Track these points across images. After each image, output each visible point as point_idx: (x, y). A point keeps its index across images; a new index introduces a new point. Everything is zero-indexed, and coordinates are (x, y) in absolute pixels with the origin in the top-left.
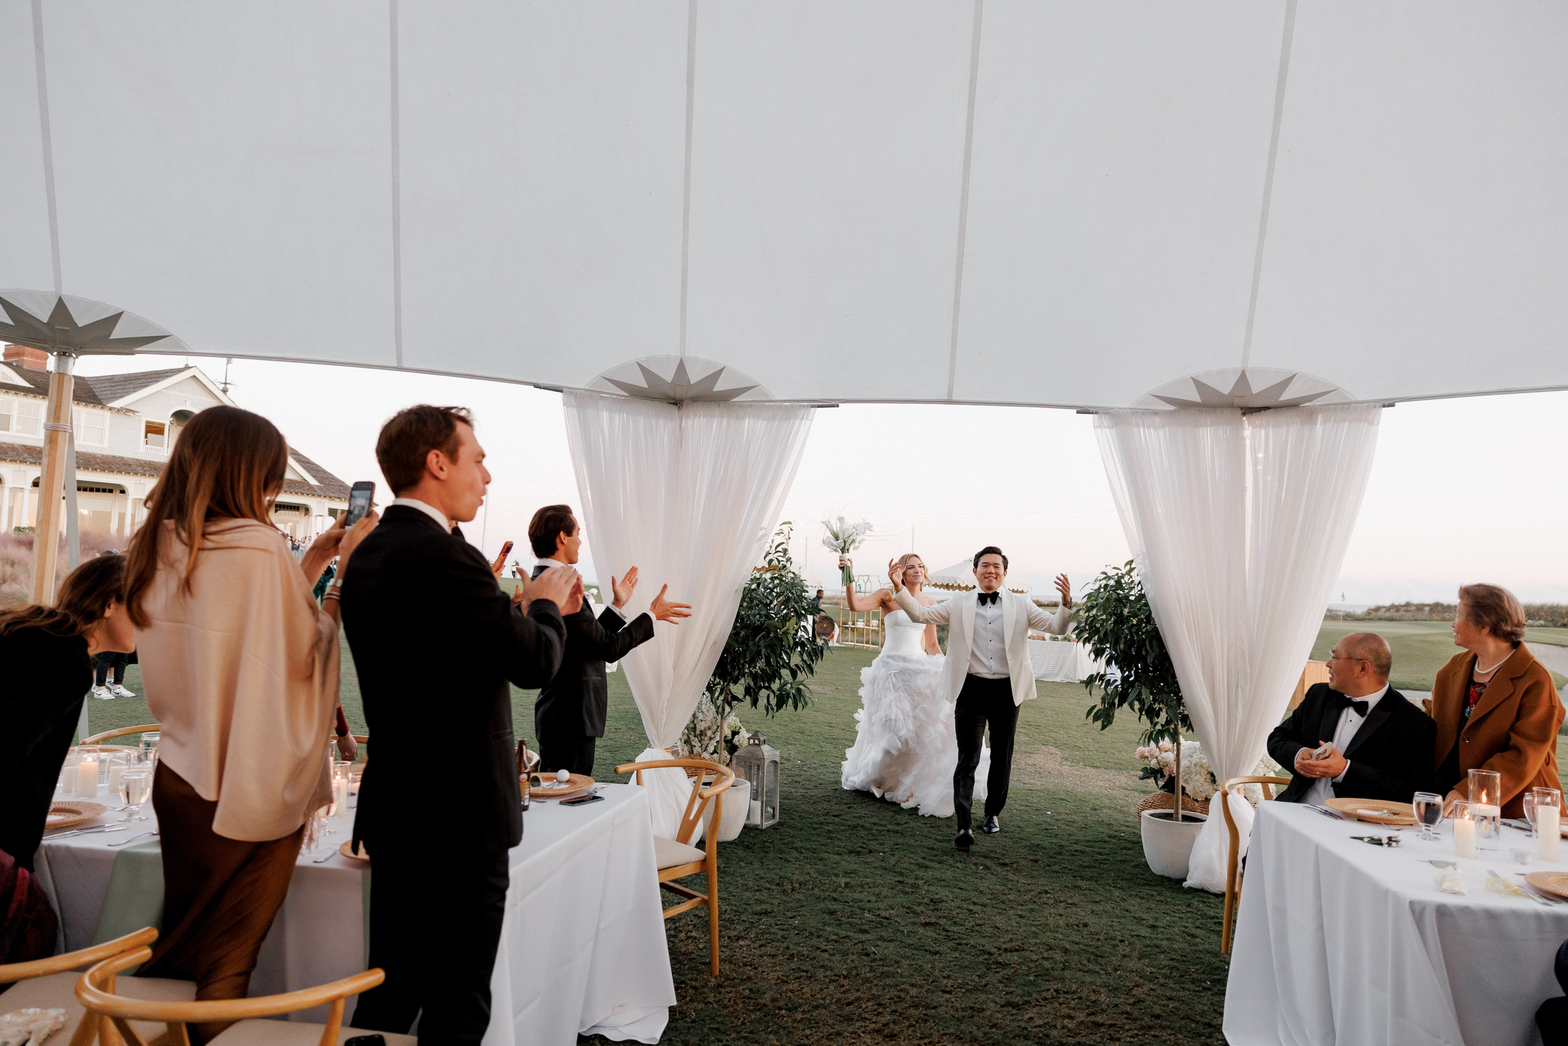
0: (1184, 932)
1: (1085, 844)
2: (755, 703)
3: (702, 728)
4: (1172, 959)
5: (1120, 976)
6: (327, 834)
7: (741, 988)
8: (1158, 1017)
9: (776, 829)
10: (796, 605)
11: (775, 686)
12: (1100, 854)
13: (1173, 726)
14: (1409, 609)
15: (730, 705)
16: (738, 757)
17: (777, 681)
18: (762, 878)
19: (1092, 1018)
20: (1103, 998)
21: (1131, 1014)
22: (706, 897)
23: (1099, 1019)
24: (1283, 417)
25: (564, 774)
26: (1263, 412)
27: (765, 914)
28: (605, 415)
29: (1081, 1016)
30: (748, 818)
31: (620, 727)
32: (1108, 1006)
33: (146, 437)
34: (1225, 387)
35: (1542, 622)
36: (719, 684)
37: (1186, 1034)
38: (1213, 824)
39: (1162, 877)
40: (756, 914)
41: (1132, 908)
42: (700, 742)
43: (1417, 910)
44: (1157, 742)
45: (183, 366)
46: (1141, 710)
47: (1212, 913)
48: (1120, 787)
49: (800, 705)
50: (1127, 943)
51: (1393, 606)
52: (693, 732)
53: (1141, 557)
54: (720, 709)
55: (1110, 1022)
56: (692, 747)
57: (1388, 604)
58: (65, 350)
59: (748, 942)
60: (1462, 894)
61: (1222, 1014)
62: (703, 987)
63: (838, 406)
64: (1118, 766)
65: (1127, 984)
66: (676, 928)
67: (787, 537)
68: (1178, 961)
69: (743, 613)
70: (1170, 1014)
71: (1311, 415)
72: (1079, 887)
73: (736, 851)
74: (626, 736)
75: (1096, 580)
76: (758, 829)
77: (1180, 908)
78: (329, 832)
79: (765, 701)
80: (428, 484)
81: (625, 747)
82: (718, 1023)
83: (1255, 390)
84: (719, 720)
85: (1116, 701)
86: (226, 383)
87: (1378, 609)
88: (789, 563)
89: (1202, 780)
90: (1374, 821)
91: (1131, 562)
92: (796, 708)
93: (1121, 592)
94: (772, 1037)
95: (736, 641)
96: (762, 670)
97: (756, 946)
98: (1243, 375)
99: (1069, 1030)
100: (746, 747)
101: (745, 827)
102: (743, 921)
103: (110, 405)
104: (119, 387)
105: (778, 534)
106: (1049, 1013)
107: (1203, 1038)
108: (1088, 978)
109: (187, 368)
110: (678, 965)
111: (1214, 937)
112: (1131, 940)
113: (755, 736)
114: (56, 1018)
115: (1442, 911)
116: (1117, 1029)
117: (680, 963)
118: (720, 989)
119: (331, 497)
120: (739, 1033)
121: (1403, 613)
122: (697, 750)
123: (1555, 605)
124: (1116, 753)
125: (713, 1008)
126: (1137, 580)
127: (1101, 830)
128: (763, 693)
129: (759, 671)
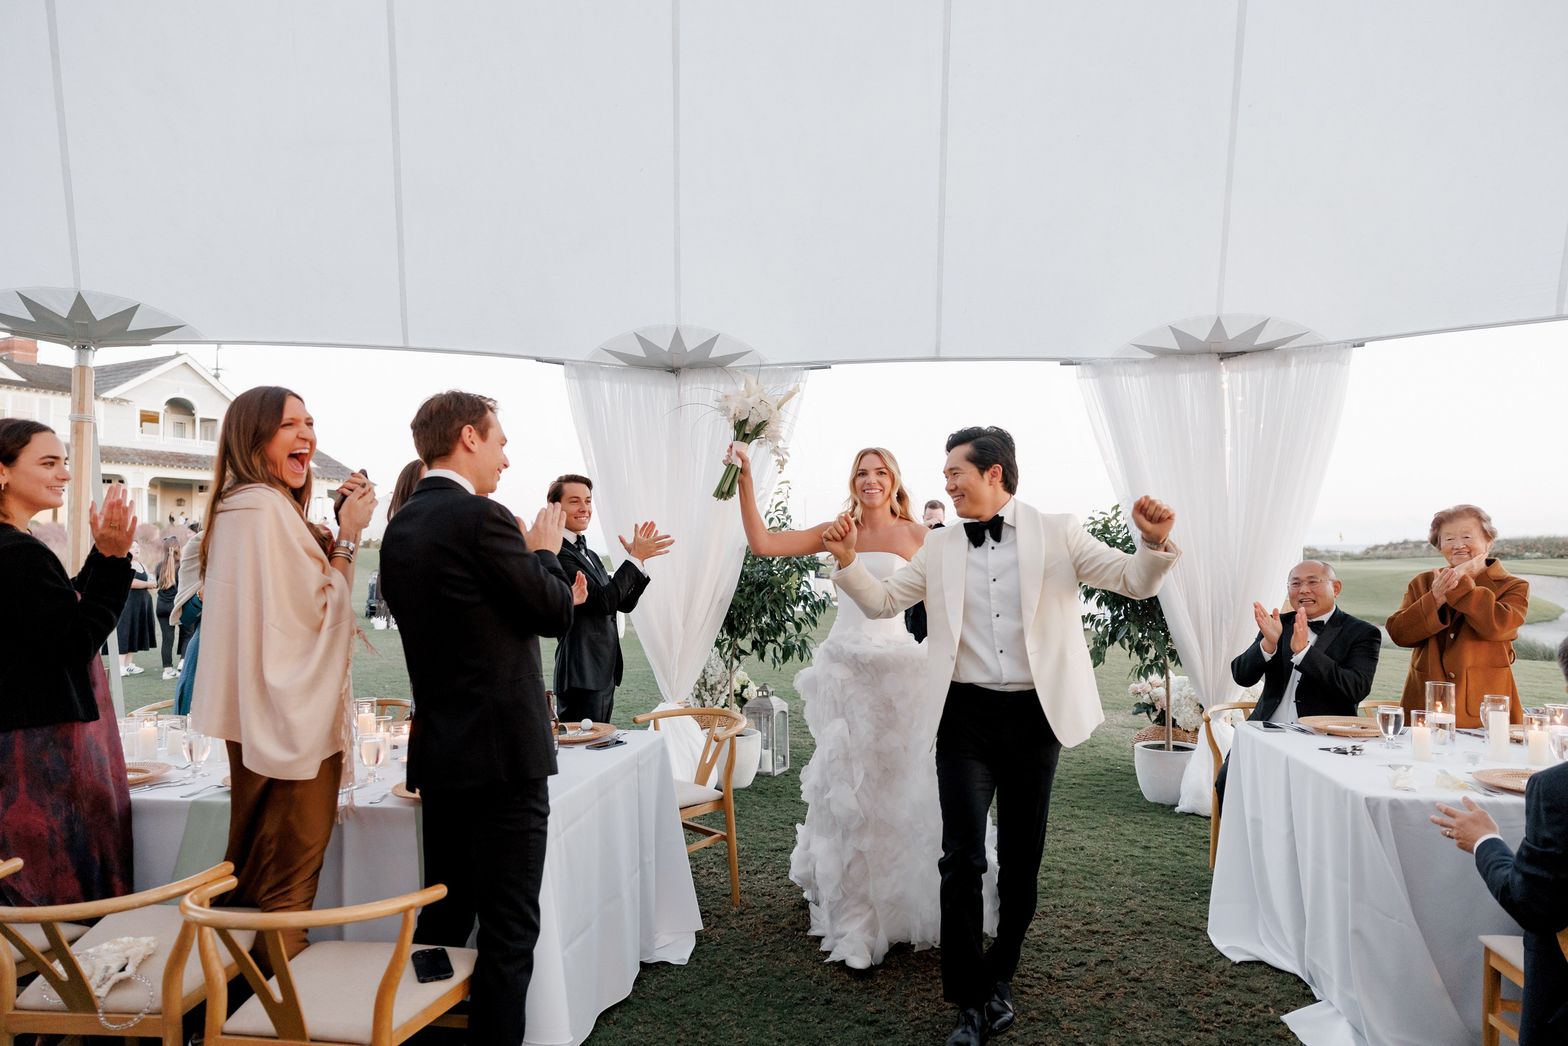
0: (1174, 851)
1: (1083, 777)
2: (762, 656)
3: (713, 683)
4: (1164, 875)
5: (1114, 891)
6: (377, 781)
7: (761, 915)
8: (1148, 924)
9: (787, 775)
10: (797, 561)
11: (781, 639)
12: (1097, 785)
13: (1162, 661)
14: (1407, 546)
15: (738, 658)
16: (748, 709)
17: (782, 634)
18: (776, 819)
19: (1088, 927)
20: (1098, 909)
21: (1124, 923)
22: (725, 834)
23: (1094, 927)
24: (1259, 361)
25: (587, 723)
26: (1239, 356)
27: (780, 850)
28: (606, 385)
29: (1078, 926)
30: (760, 766)
31: (631, 688)
32: (1102, 916)
33: (141, 426)
34: (1202, 334)
35: (1539, 554)
36: (726, 639)
37: (1174, 937)
38: (1201, 751)
39: (1156, 804)
40: (772, 851)
41: (1127, 832)
42: (711, 696)
43: (1373, 806)
44: (1146, 678)
45: (173, 354)
46: (1131, 647)
47: (1202, 833)
48: (1118, 725)
49: (805, 656)
50: (1121, 862)
51: (1391, 545)
52: (704, 687)
53: (1126, 501)
54: (729, 663)
55: (1104, 930)
56: (704, 701)
57: (1385, 542)
58: (84, 344)
59: (765, 875)
60: (1414, 790)
61: (1207, 919)
62: (726, 915)
63: (830, 368)
64: (1116, 706)
65: (1120, 897)
66: (697, 866)
67: (786, 495)
68: (1168, 876)
69: (747, 570)
70: (1160, 921)
71: (1286, 356)
72: (1077, 816)
73: (750, 796)
74: (638, 698)
75: (1084, 526)
76: (770, 776)
77: (1172, 830)
78: (378, 779)
79: (772, 654)
80: (460, 454)
81: (638, 707)
82: (741, 945)
83: (1230, 337)
84: (728, 675)
85: (1107, 639)
86: (217, 369)
87: (1376, 548)
88: (789, 520)
89: (1191, 712)
90: (1343, 734)
91: (1118, 506)
92: (801, 658)
93: (1109, 536)
94: (791, 954)
95: (742, 597)
96: (768, 625)
97: (773, 879)
98: (1219, 322)
99: (1066, 938)
100: (755, 699)
101: (757, 774)
102: (760, 857)
103: (104, 395)
104: (111, 377)
105: (777, 493)
106: (1047, 925)
107: (1190, 940)
108: (1084, 894)
109: (178, 355)
110: (702, 897)
111: (1203, 854)
112: (1125, 860)
113: (763, 688)
114: (148, 944)
115: (1395, 806)
116: (1110, 935)
117: (703, 895)
118: (742, 916)
119: (329, 479)
120: (761, 952)
121: (1402, 551)
122: (708, 703)
123: (1552, 536)
124: (1114, 694)
125: (736, 932)
126: (1123, 523)
127: (1098, 764)
128: (770, 647)
129: (765, 626)
